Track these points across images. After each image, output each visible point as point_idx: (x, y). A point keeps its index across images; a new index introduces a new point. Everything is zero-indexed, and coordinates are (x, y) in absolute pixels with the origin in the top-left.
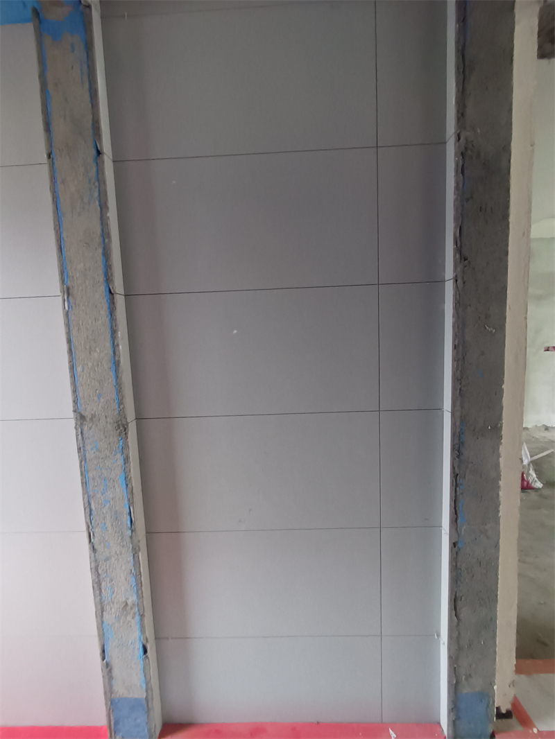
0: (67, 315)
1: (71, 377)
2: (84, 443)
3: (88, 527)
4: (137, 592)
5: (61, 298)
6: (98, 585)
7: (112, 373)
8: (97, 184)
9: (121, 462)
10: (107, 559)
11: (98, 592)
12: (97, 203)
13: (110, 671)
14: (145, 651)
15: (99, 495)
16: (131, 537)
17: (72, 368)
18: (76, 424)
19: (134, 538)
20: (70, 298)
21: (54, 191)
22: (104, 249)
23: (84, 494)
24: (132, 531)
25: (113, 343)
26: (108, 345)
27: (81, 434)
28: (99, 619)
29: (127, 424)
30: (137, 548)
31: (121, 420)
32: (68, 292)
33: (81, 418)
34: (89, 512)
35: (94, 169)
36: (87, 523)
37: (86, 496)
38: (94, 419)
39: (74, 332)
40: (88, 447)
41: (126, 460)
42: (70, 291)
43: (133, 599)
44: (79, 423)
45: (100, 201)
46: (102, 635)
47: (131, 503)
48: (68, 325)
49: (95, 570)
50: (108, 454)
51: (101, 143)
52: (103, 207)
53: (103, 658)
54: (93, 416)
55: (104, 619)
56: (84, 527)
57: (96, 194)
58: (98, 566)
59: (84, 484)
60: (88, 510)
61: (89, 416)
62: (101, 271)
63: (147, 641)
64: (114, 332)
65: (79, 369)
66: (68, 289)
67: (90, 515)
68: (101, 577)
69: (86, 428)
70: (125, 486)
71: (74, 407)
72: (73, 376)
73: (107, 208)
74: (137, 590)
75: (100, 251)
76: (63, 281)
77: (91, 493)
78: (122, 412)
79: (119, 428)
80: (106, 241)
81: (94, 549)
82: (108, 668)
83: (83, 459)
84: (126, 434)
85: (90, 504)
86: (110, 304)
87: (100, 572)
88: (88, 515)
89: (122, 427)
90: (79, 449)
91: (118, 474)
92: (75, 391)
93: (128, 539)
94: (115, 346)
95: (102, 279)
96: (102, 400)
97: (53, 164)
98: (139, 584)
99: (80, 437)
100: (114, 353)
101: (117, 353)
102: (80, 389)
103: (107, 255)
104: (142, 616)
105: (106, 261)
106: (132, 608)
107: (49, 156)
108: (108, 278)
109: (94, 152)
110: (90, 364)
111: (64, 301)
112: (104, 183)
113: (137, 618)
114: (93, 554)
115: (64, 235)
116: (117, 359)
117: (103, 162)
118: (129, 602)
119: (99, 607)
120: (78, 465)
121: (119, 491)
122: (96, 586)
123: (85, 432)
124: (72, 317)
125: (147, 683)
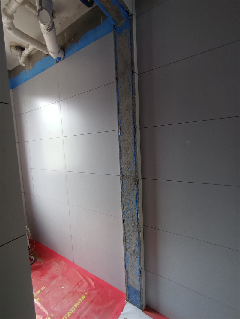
0: (120, 137)
1: (120, 160)
3: (123, 217)
5: (118, 131)
6: (125, 240)
7: (134, 160)
8: (132, 85)
9: (135, 195)
10: (129, 231)
11: (125, 243)
12: (132, 93)
13: (128, 274)
14: (141, 273)
15: (127, 206)
16: (138, 225)
17: (120, 157)
18: (121, 178)
19: (139, 226)
20: (121, 131)
21: (117, 92)
22: (133, 110)
23: (122, 205)
24: (138, 223)
25: (135, 148)
26: (133, 148)
27: (122, 182)
28: (125, 253)
29: (138, 180)
30: (140, 231)
31: (136, 178)
32: (120, 128)
33: (122, 176)
34: (124, 212)
35: (131, 79)
36: (122, 215)
37: (123, 205)
38: (127, 177)
39: (122, 143)
40: (124, 187)
41: (137, 194)
42: (121, 128)
43: (137, 250)
44: (122, 178)
45: (132, 92)
46: (125, 260)
47: (138, 212)
48: (120, 141)
49: (125, 234)
50: (131, 191)
51: (134, 69)
52: (134, 94)
53: (126, 268)
54: (127, 175)
55: (127, 254)
56: (122, 217)
57: (131, 89)
58: (125, 233)
59: (122, 201)
60: (123, 211)
61: (125, 175)
62: (132, 120)
63: (141, 269)
64: (135, 143)
65: (123, 157)
66: (120, 127)
67: (124, 213)
68: (127, 237)
69: (124, 180)
70: (136, 205)
71: (120, 171)
72: (121, 160)
73: (135, 94)
74: (139, 247)
76: (119, 125)
77: (124, 205)
78: (137, 175)
79: (135, 181)
80: (134, 107)
81: (124, 226)
82: (127, 272)
83: (122, 192)
84: (138, 184)
85: (124, 209)
86: (134, 132)
87: (126, 235)
88: (123, 213)
89: (136, 181)
90: (121, 187)
91: (134, 199)
92: (121, 166)
94: (135, 149)
95: (132, 122)
96: (130, 170)
97: (118, 81)
98: (140, 245)
99: (122, 183)
100: (135, 152)
101: (136, 151)
102: (123, 165)
103: (134, 113)
104: (140, 258)
105: (134, 115)
106: (136, 254)
107: (117, 78)
108: (134, 122)
109: (131, 73)
110: (126, 156)
112: (135, 84)
113: (138, 258)
114: (124, 228)
115: (120, 107)
116: (136, 154)
117: (134, 76)
118: (136, 251)
119: (125, 249)
120: (121, 193)
121: (134, 206)
122: (124, 240)
123: (123, 181)
124: (121, 138)
125: (141, 286)
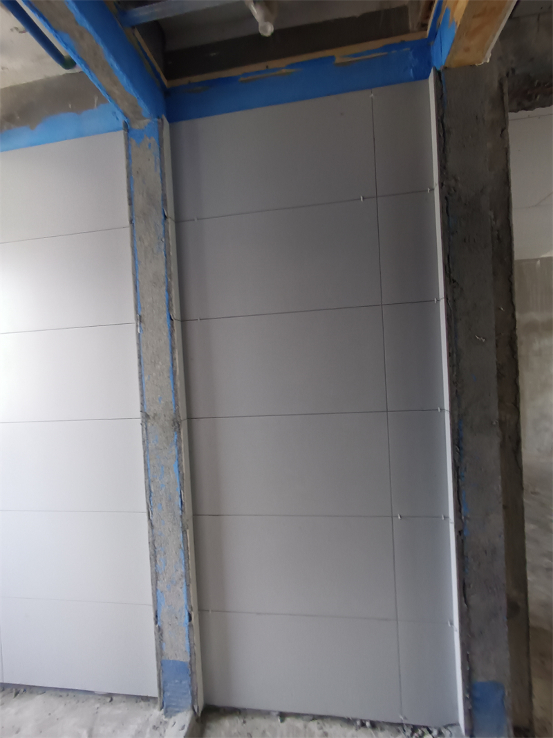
0: (139, 336)
2: (147, 437)
3: (148, 507)
4: (185, 565)
5: (135, 325)
6: (154, 557)
7: (170, 381)
8: (163, 240)
9: (175, 452)
10: (162, 535)
11: (154, 563)
12: (163, 253)
13: (161, 635)
14: (190, 619)
15: (157, 480)
16: (181, 517)
17: (141, 377)
18: (142, 422)
19: (183, 518)
20: (142, 324)
21: (133, 247)
22: (167, 286)
23: (146, 479)
24: (182, 511)
25: (172, 357)
26: (168, 358)
27: (146, 430)
28: (154, 587)
29: (181, 422)
30: (186, 526)
31: (176, 418)
32: (140, 319)
33: (146, 416)
34: (149, 493)
35: (162, 229)
36: (147, 503)
37: (147, 481)
38: (156, 417)
39: (143, 349)
40: (151, 440)
41: (179, 451)
42: (142, 319)
43: (181, 570)
44: (144, 421)
45: (165, 251)
46: (156, 602)
47: (182, 487)
48: (139, 344)
49: (152, 544)
50: (165, 446)
51: (167, 210)
53: (156, 623)
54: (155, 415)
55: (158, 588)
56: (145, 509)
57: (163, 247)
58: (154, 540)
59: (146, 470)
61: (152, 415)
62: (164, 303)
63: (192, 610)
64: (172, 349)
65: (146, 378)
66: (140, 316)
67: (150, 496)
68: (157, 550)
69: (149, 425)
70: (177, 473)
71: (141, 408)
72: (141, 384)
74: (185, 563)
75: (164, 288)
76: (137, 312)
77: (151, 478)
78: (177, 412)
79: (174, 424)
80: (169, 280)
81: (151, 526)
82: (159, 631)
83: (146, 450)
84: (179, 430)
85: (150, 487)
86: (170, 327)
87: (156, 545)
88: (148, 496)
89: (176, 424)
90: (144, 442)
91: (172, 462)
92: (142, 396)
93: (179, 518)
94: (173, 359)
95: (165, 309)
96: (162, 402)
97: (133, 226)
98: (187, 557)
99: (145, 432)
100: (173, 365)
101: (175, 365)
102: (146, 394)
103: (169, 291)
104: (188, 586)
105: (169, 296)
106: (180, 579)
107: (131, 221)
108: (169, 309)
109: (163, 217)
110: (154, 374)
111: (137, 326)
112: (169, 238)
113: (184, 588)
114: (151, 531)
115: (139, 277)
116: (174, 369)
117: (168, 224)
118: (179, 573)
119: (155, 576)
120: (143, 454)
121: (173, 476)
122: (152, 557)
123: (148, 428)
124: (142, 338)
125: (191, 648)
